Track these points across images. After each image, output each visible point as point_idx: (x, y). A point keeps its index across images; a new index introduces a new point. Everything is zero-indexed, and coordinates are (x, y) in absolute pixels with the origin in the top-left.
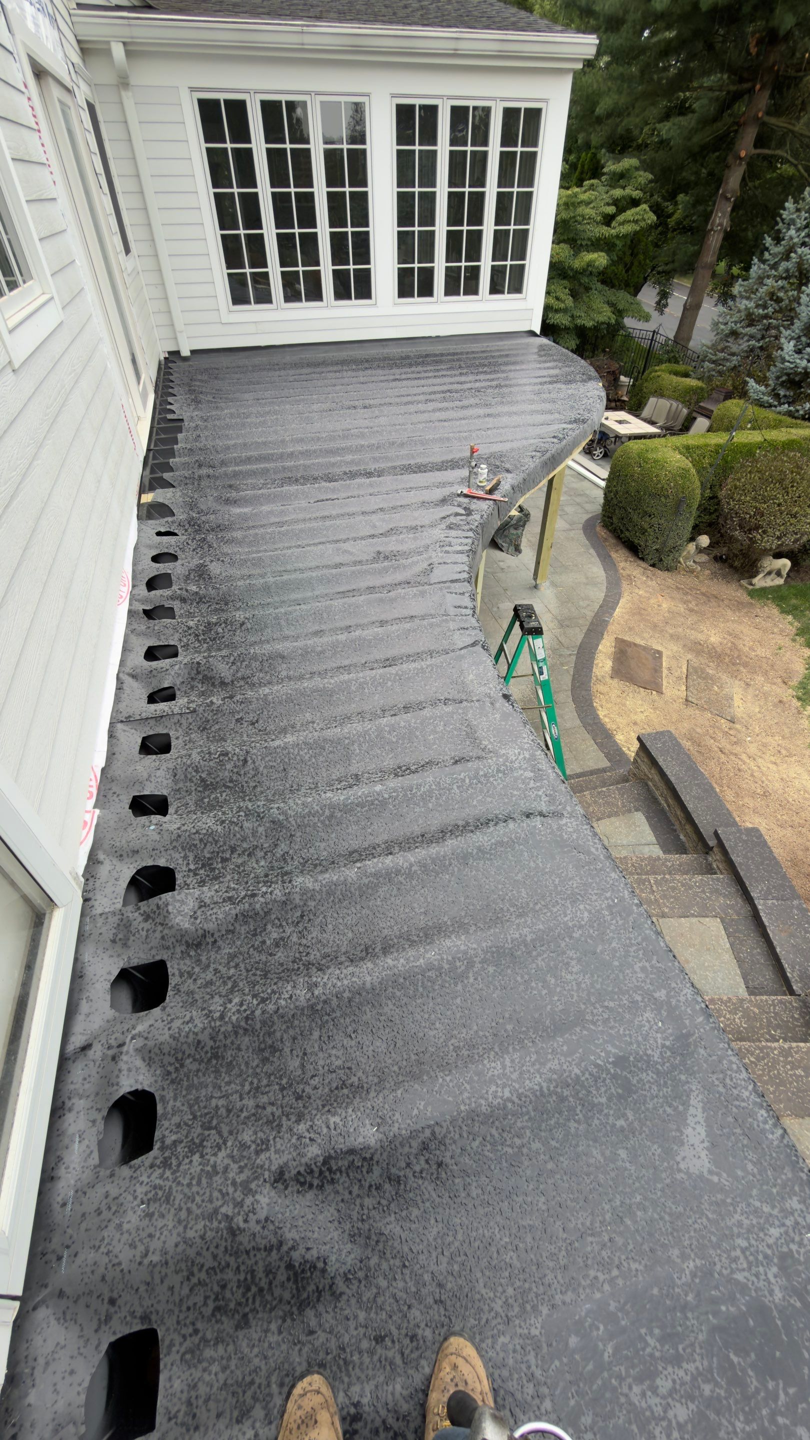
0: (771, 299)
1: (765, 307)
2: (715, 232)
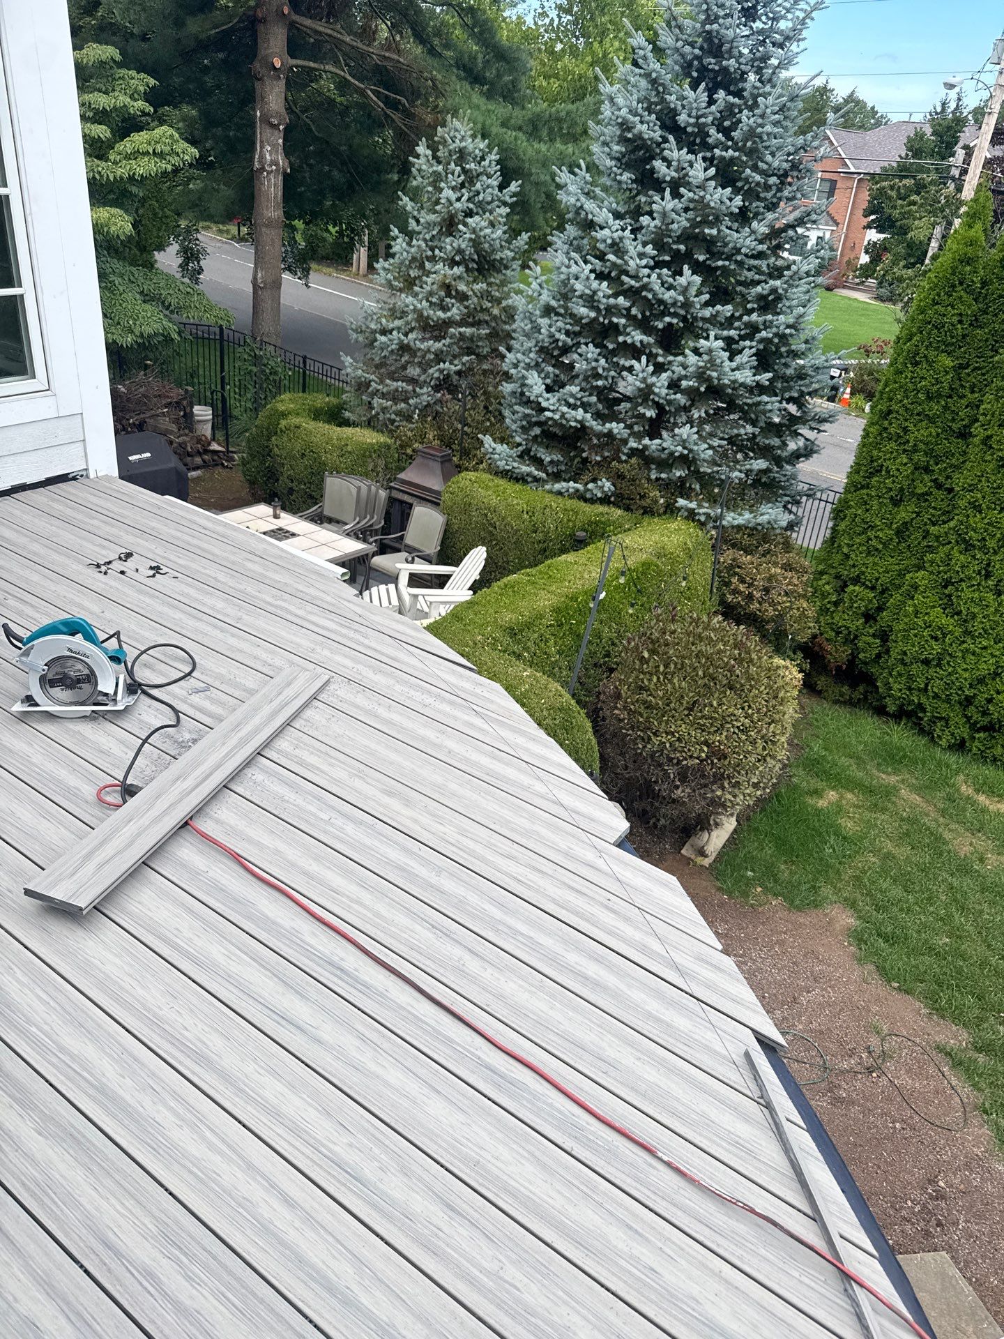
0: (449, 295)
1: (445, 309)
2: (269, 173)
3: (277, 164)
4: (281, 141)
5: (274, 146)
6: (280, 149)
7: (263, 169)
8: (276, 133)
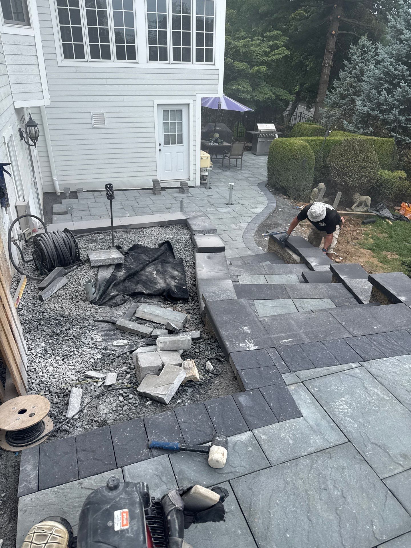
2: (326, 67)
3: (328, 64)
4: (331, 57)
5: (329, 58)
6: (331, 59)
7: (324, 66)
8: (330, 54)
